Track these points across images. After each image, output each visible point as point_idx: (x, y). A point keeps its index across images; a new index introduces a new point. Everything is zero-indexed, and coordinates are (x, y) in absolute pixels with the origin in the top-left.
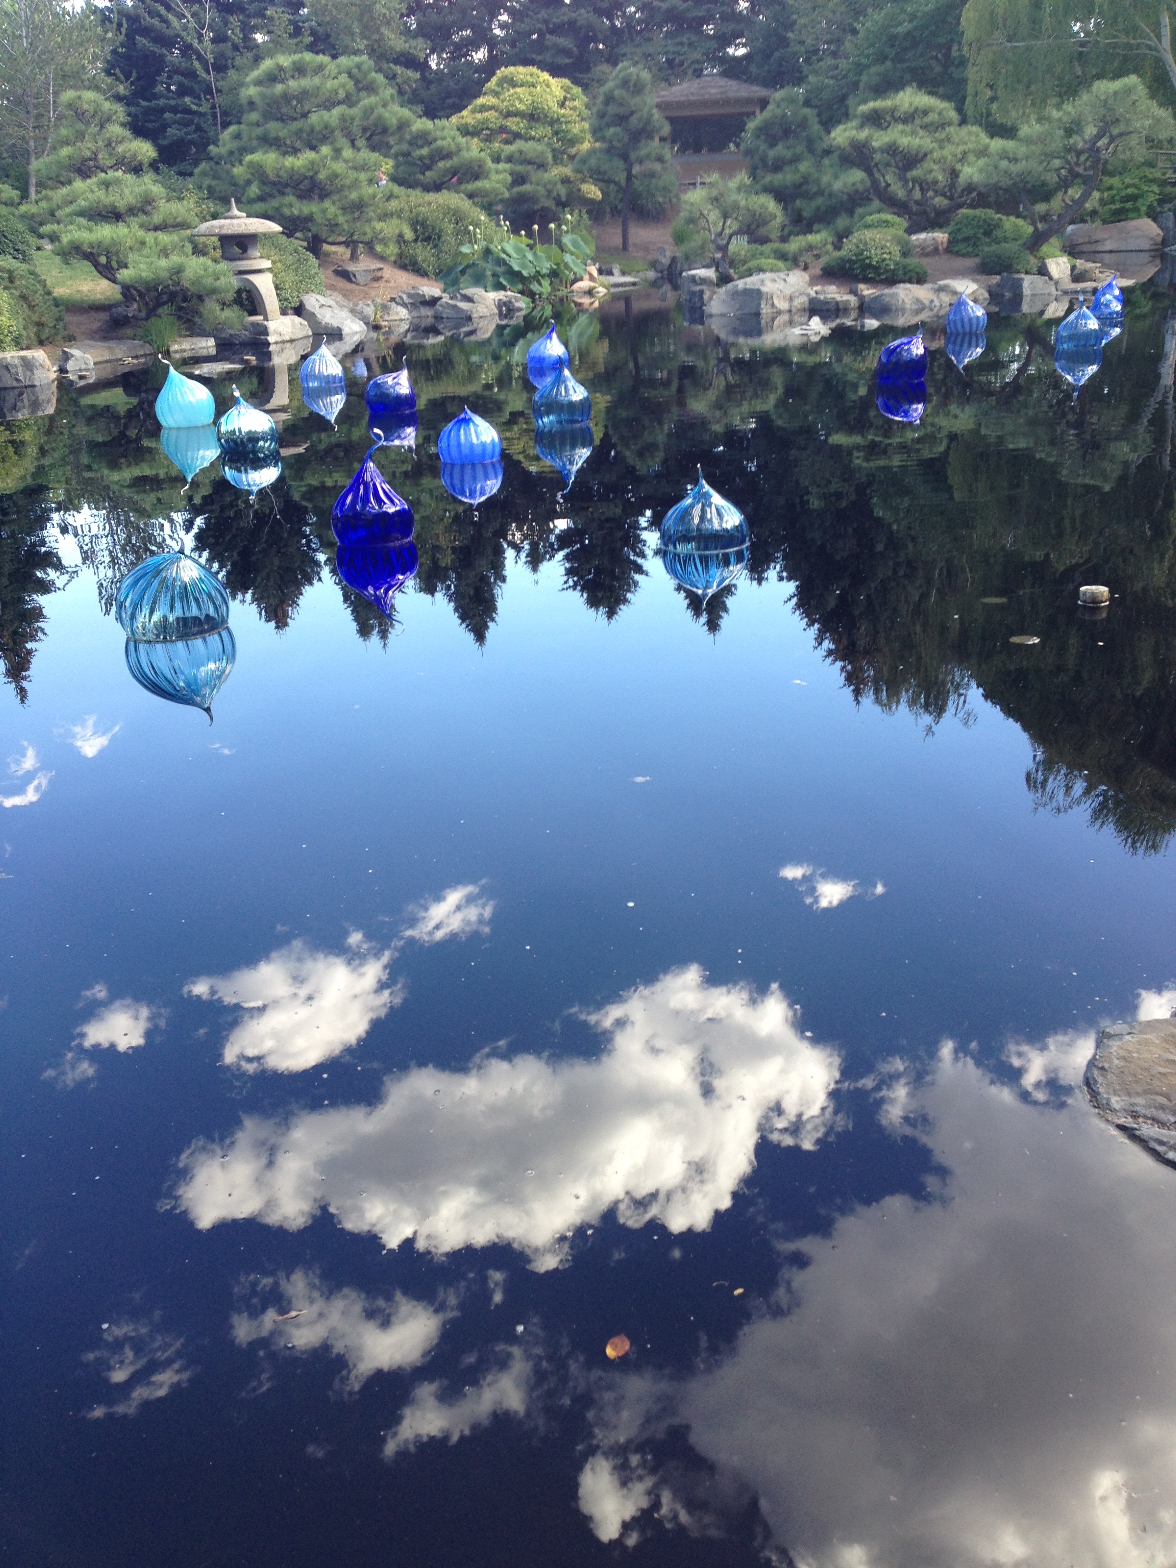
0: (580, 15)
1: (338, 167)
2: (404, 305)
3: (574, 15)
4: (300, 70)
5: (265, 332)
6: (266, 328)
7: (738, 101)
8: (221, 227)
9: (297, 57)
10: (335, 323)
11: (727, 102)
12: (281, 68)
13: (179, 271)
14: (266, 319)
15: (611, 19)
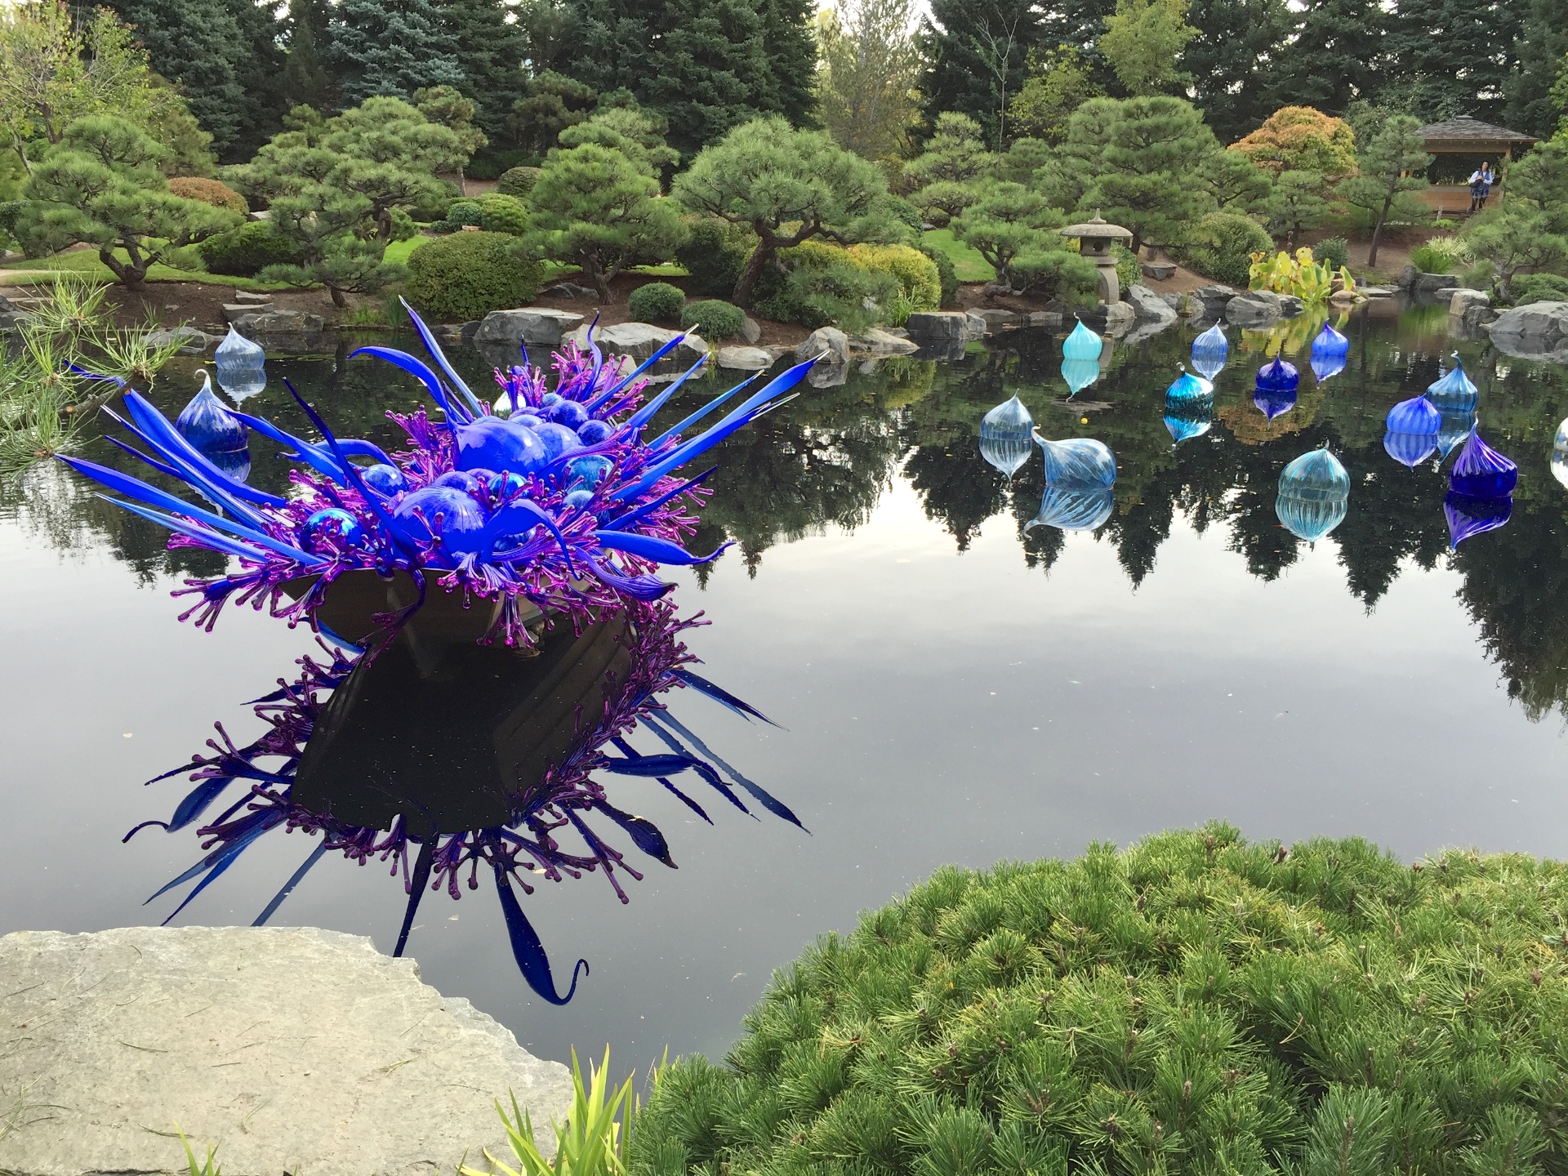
0: (1344, 60)
1: (1176, 187)
2: (1202, 299)
3: (1337, 60)
4: (1155, 108)
5: (1105, 312)
6: (1106, 309)
7: (1492, 143)
8: (1088, 230)
9: (1153, 99)
10: (1155, 310)
11: (1480, 143)
12: (1139, 107)
13: (1061, 262)
14: (1107, 303)
15: (1366, 61)
